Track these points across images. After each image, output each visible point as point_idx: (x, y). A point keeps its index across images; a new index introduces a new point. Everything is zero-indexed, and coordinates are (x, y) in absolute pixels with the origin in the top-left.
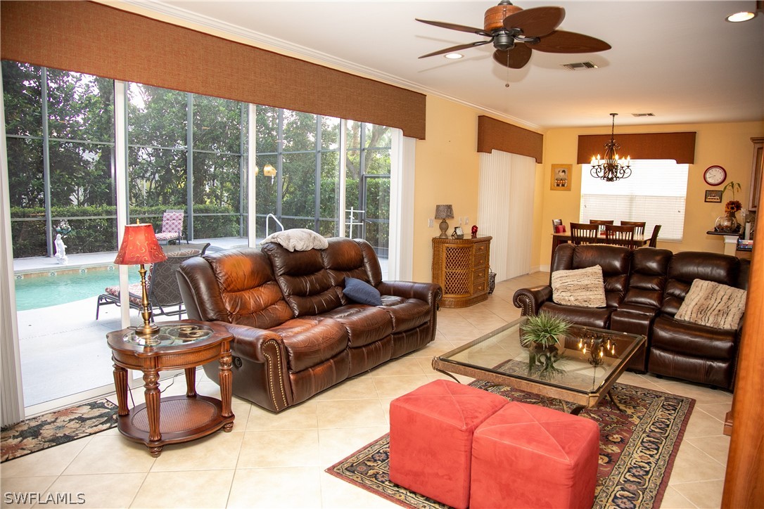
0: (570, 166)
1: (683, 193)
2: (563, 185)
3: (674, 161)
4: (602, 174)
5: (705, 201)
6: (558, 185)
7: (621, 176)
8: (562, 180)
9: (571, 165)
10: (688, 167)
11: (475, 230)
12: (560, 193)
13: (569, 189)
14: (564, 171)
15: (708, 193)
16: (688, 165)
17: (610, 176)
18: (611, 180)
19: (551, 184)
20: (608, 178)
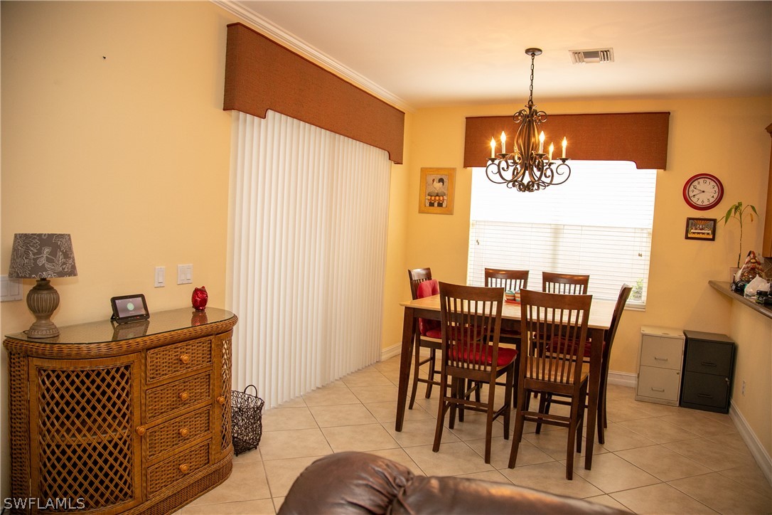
0: (452, 172)
1: (648, 222)
2: (440, 205)
3: (632, 165)
4: (508, 175)
5: (687, 238)
6: (431, 204)
7: (548, 180)
8: (437, 195)
9: (454, 169)
10: (655, 176)
11: (200, 299)
12: (435, 220)
13: (450, 212)
14: (441, 180)
15: (690, 222)
16: (655, 171)
17: (527, 179)
18: (528, 188)
19: (420, 201)
20: (521, 184)
